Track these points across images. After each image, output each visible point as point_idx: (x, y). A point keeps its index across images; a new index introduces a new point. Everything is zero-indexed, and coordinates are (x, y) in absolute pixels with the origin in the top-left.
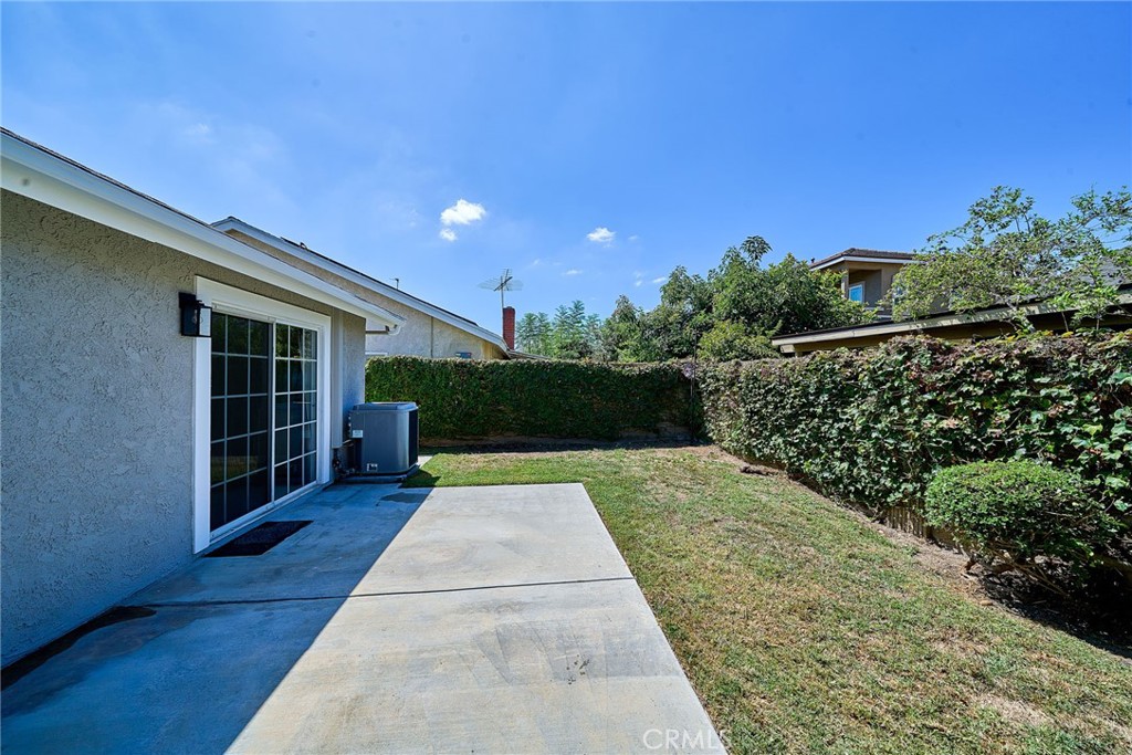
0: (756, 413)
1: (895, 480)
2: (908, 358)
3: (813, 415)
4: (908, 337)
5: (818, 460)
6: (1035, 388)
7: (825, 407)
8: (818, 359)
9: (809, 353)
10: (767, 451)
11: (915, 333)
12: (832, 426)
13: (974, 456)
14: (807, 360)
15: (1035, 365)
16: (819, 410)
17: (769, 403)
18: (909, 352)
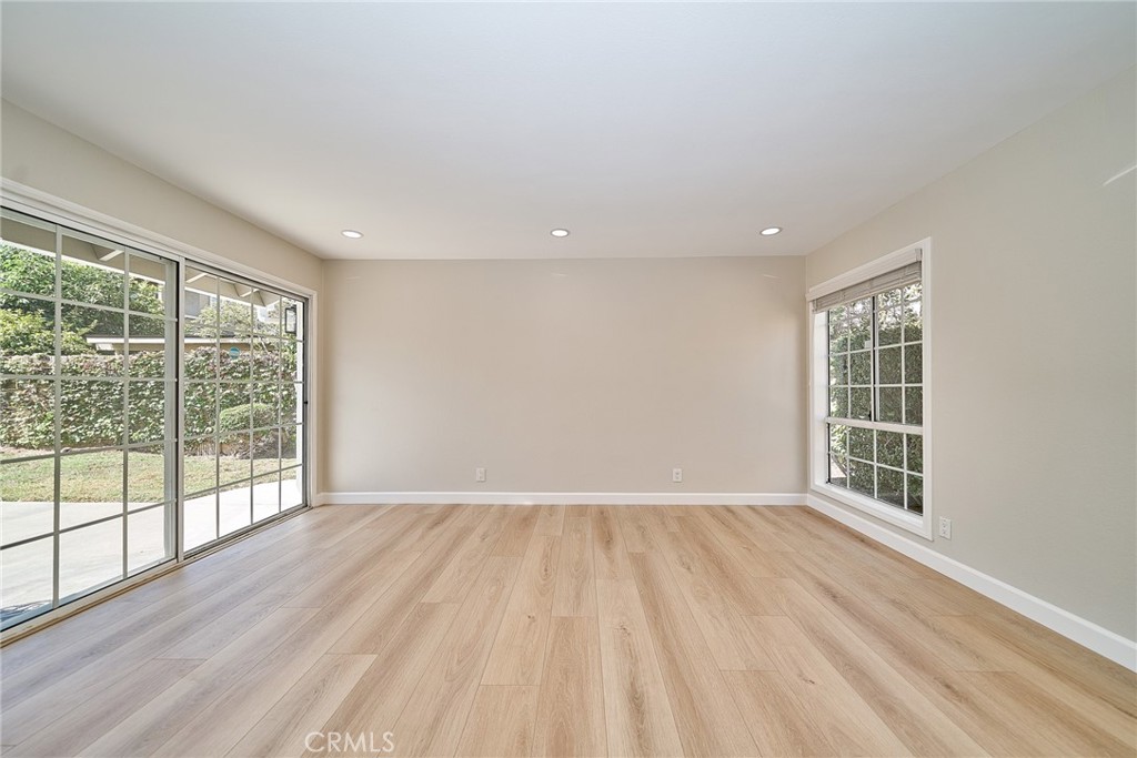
0: (77, 402)
1: (201, 427)
2: (208, 359)
3: (143, 397)
4: (207, 348)
5: (146, 429)
6: (259, 373)
7: (151, 392)
8: (145, 357)
9: (137, 352)
10: (91, 433)
11: (214, 345)
12: (158, 402)
13: (237, 405)
14: (135, 357)
15: (259, 364)
16: (147, 393)
17: (94, 392)
18: (208, 355)
